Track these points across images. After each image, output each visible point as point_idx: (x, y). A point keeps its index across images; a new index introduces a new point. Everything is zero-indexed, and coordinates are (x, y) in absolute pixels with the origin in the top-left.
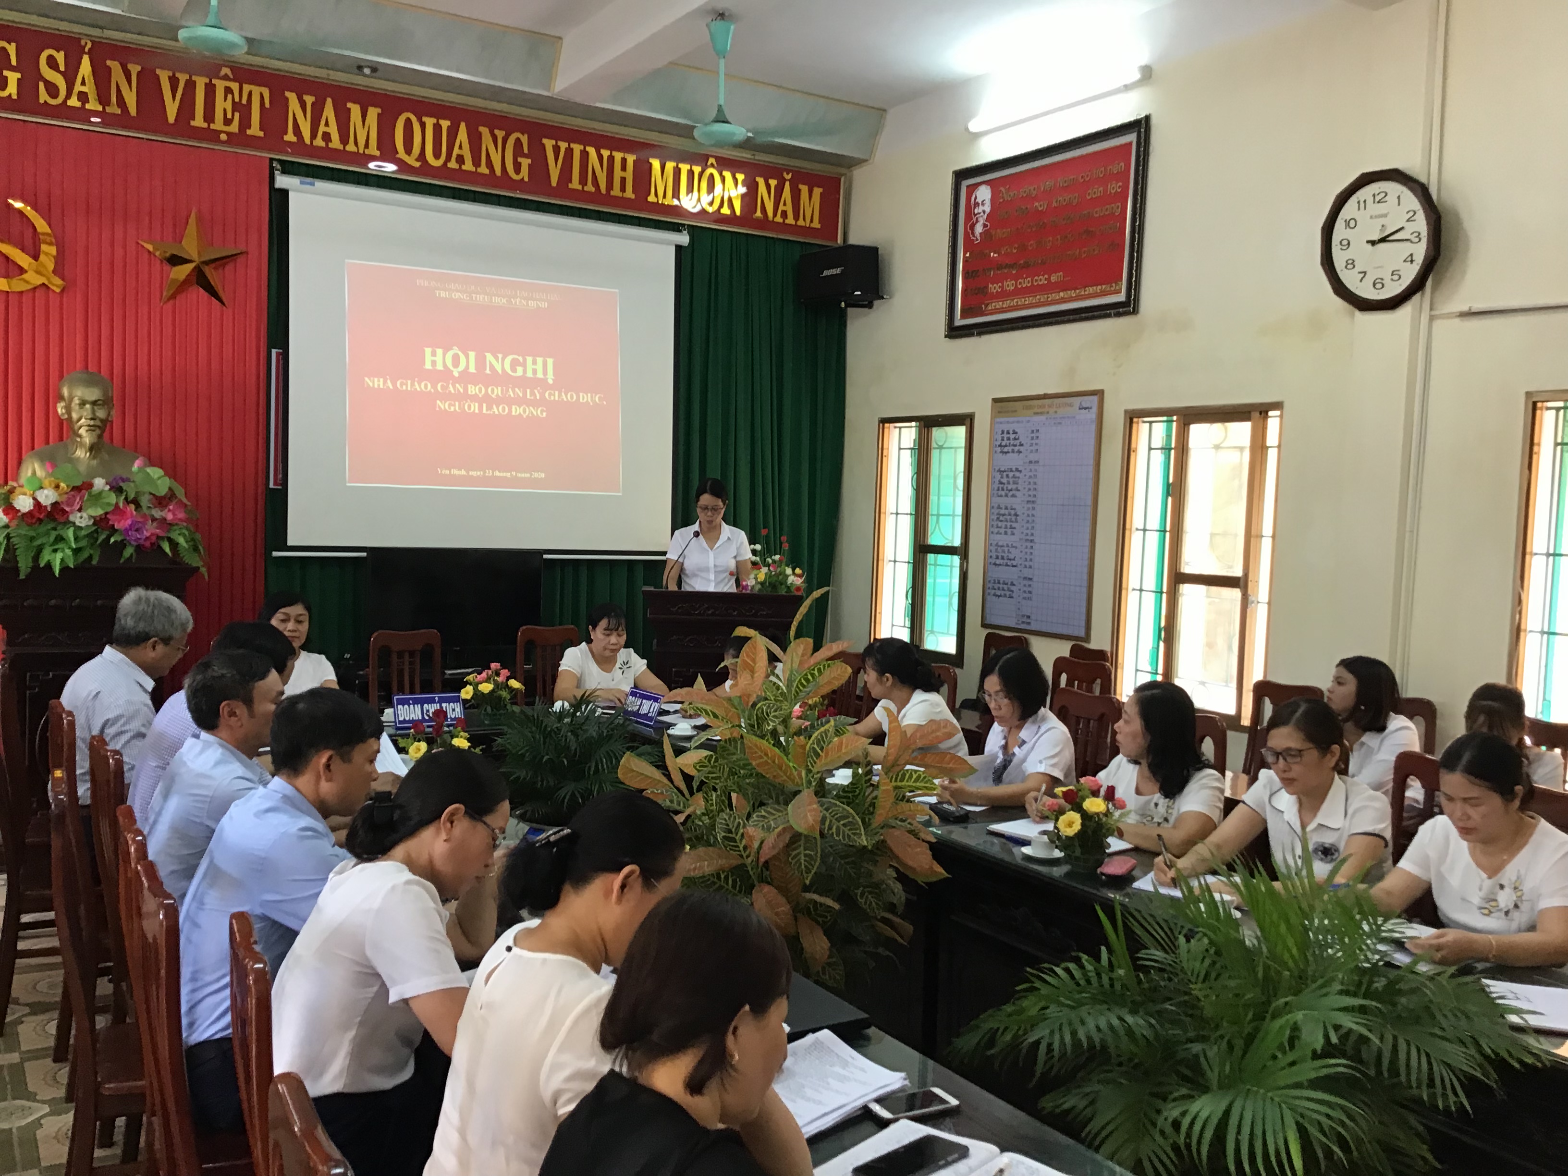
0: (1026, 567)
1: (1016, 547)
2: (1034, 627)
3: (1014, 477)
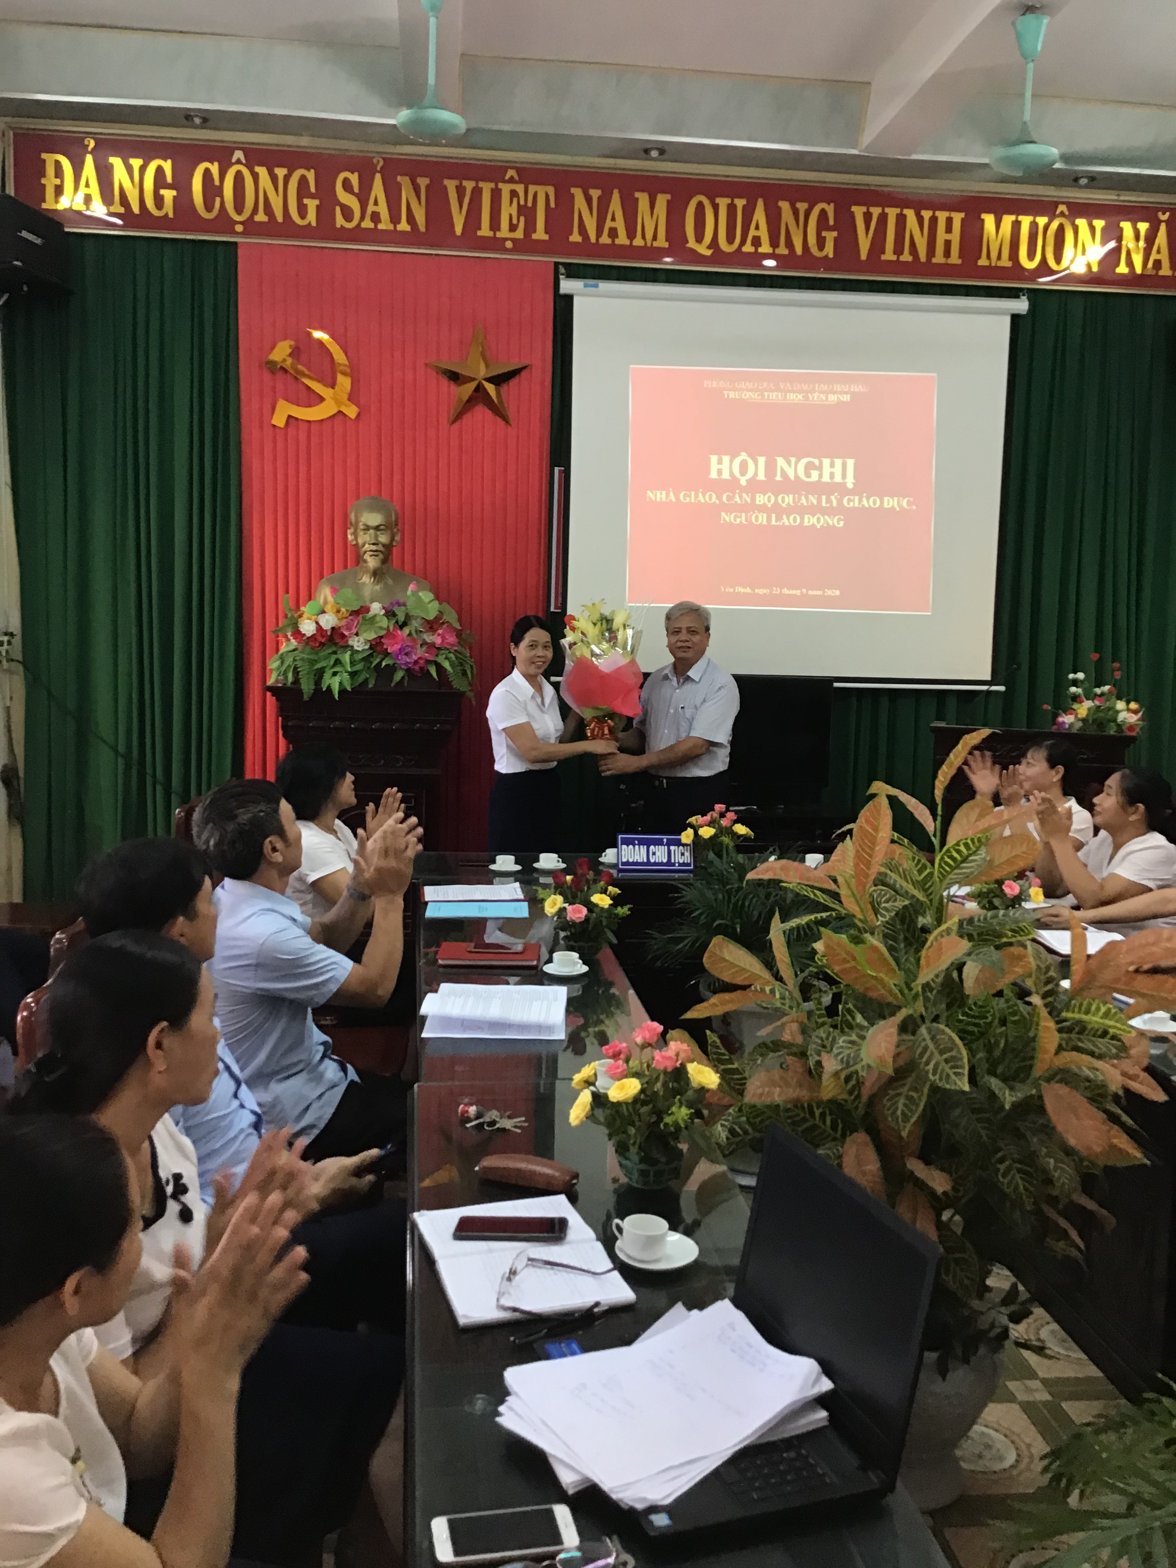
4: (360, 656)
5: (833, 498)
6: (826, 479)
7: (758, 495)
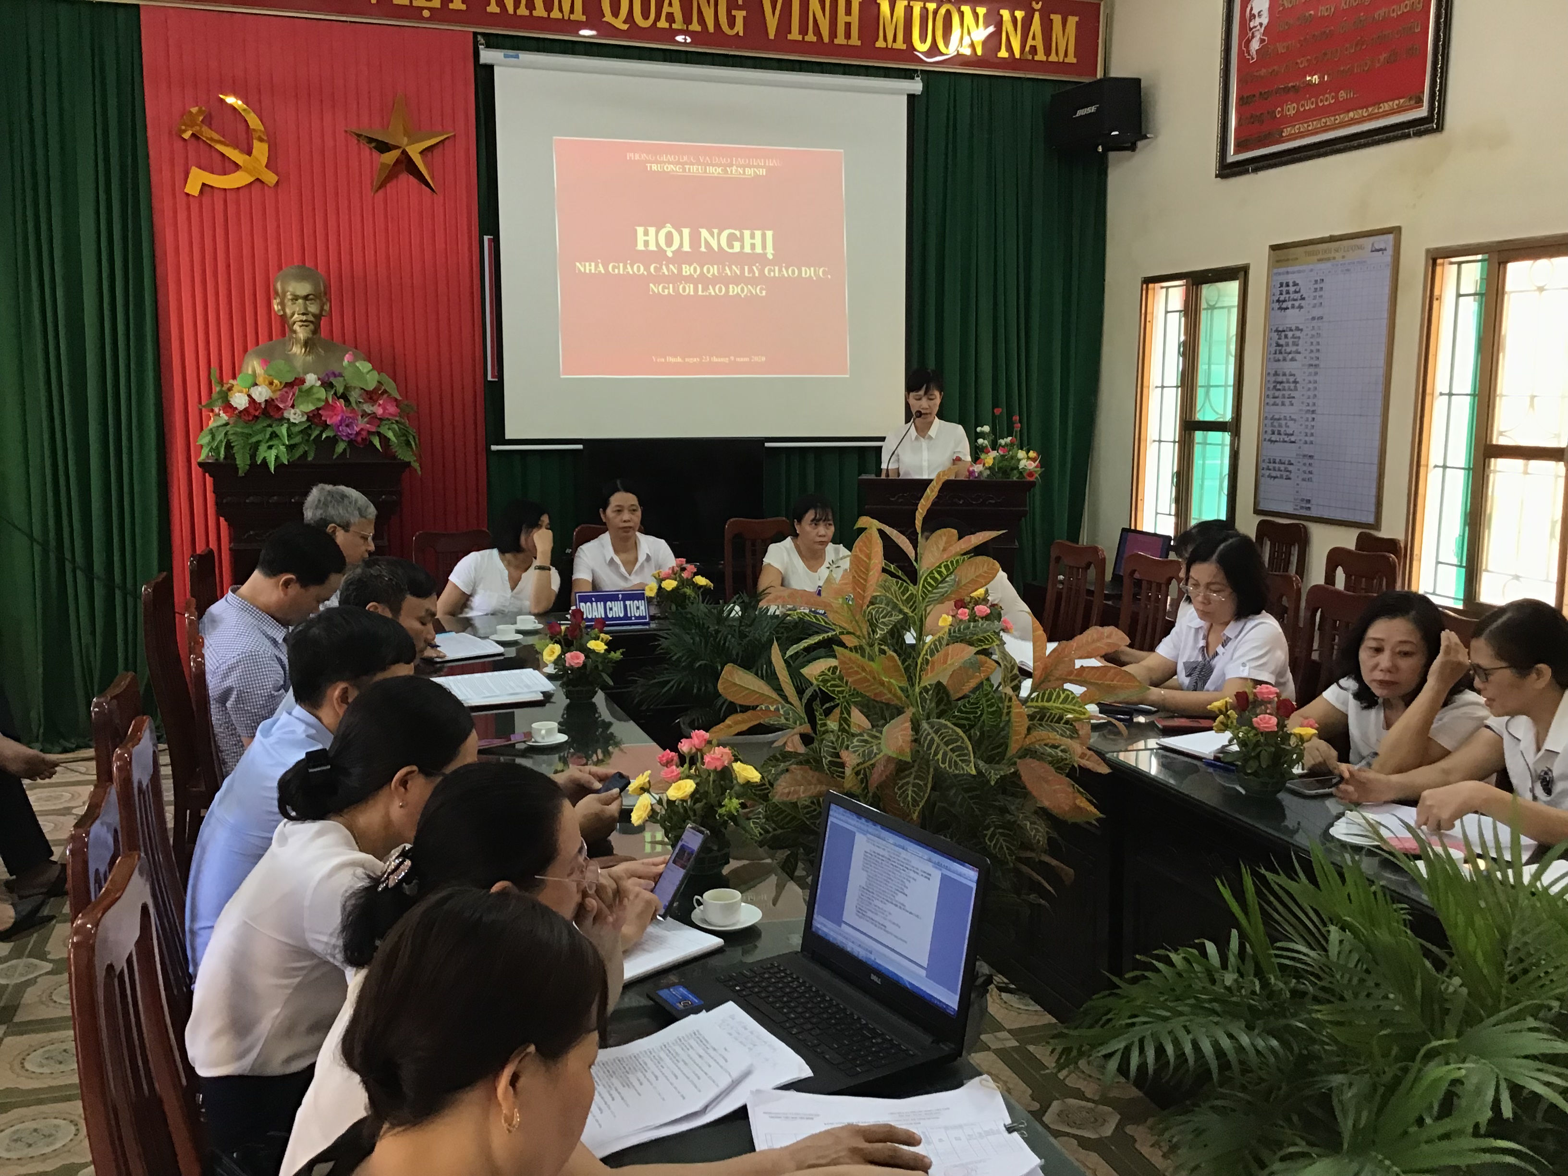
0: (1306, 443)
1: (1295, 420)
2: (1314, 513)
3: (1293, 337)
4: (297, 429)
5: (754, 268)
6: (748, 249)
7: (684, 266)
